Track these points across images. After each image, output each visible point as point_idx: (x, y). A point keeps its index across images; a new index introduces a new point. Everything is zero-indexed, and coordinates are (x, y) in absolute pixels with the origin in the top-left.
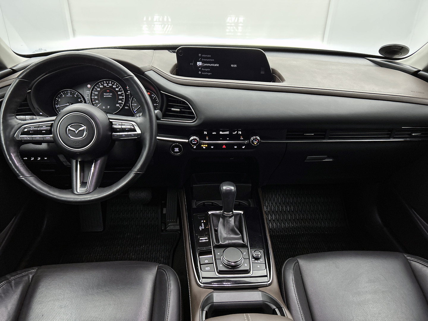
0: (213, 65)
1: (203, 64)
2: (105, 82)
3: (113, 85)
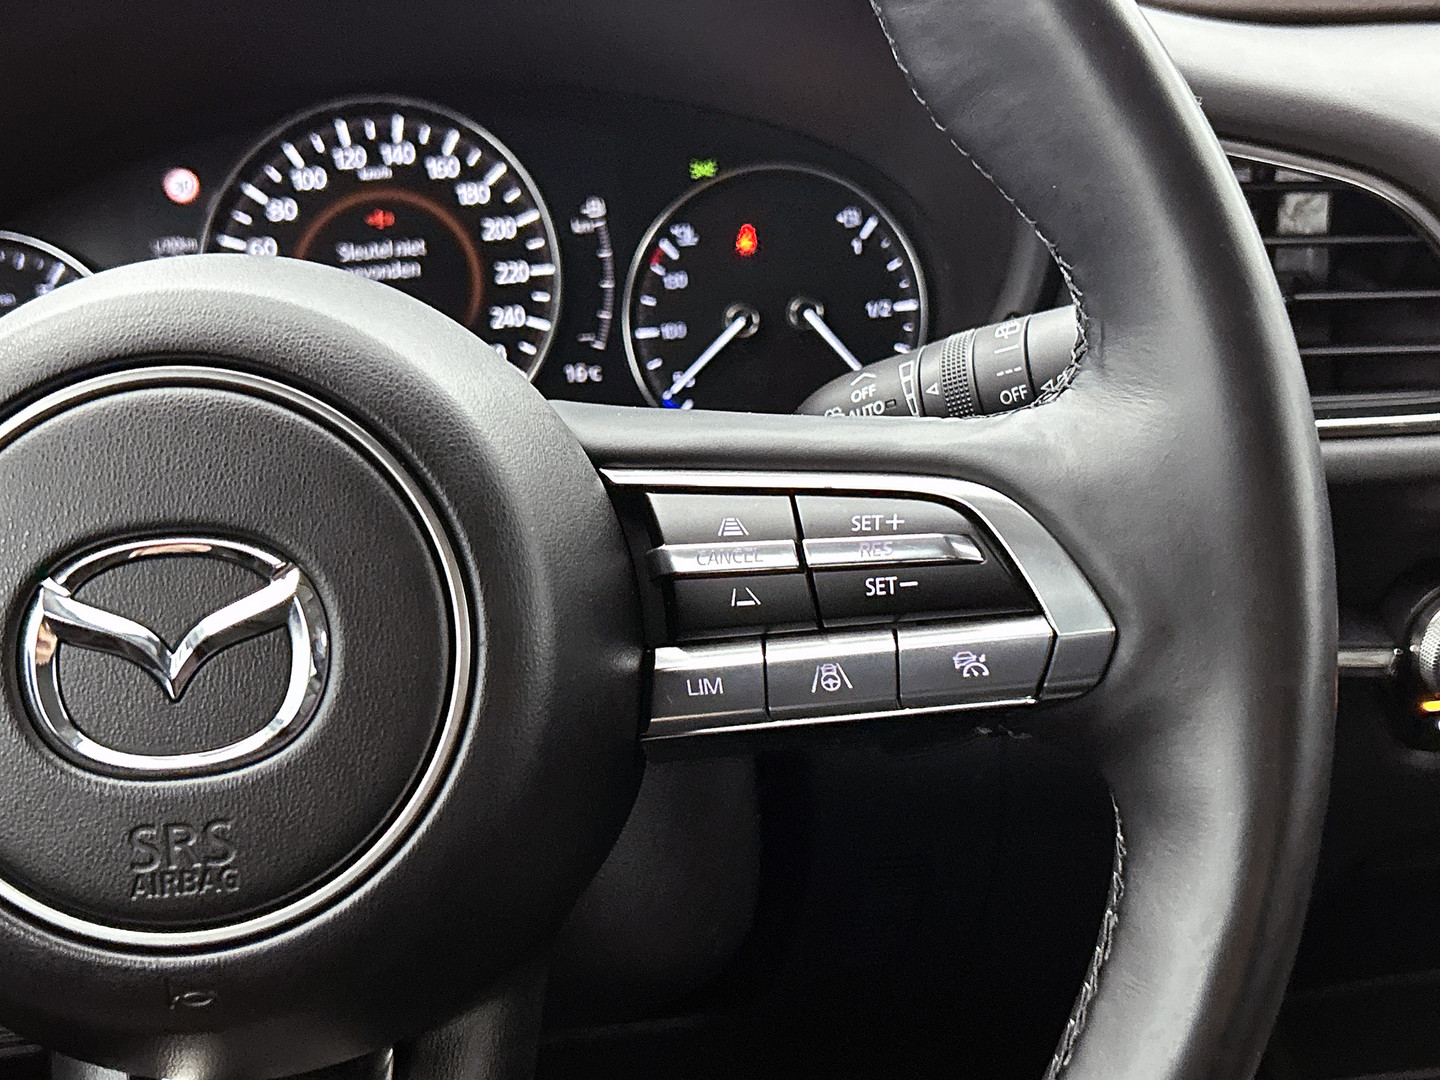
2: (342, 129)
3: (426, 152)
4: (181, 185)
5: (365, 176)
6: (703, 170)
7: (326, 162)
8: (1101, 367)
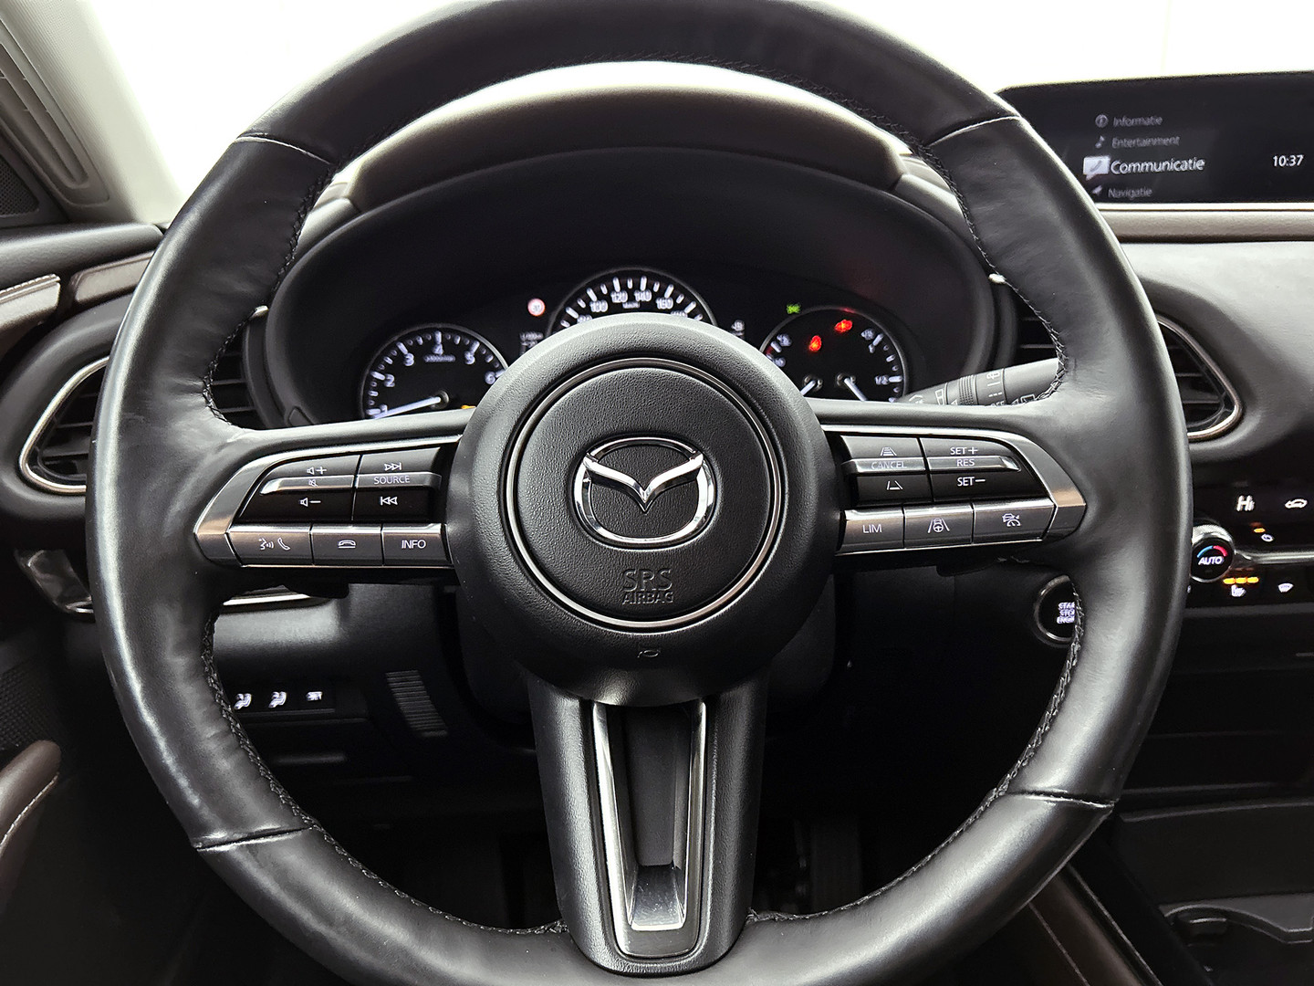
0: (1172, 166)
1: (1117, 167)
2: (616, 283)
3: (657, 296)
4: (536, 307)
5: (626, 306)
6: (793, 309)
7: (607, 298)
8: (1074, 380)
